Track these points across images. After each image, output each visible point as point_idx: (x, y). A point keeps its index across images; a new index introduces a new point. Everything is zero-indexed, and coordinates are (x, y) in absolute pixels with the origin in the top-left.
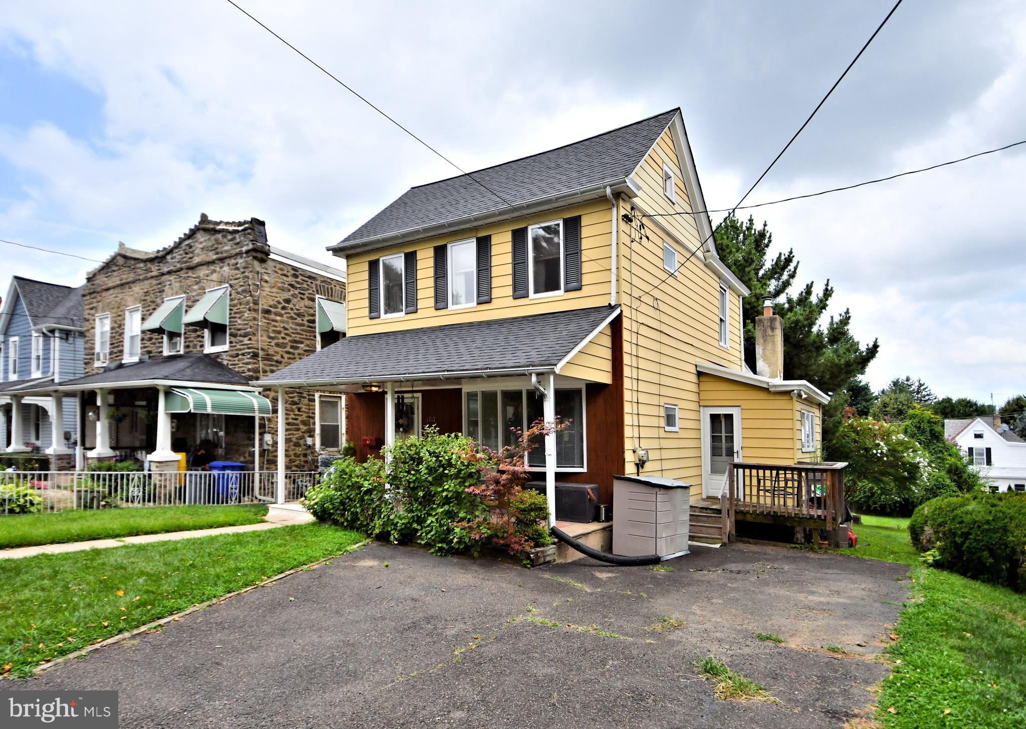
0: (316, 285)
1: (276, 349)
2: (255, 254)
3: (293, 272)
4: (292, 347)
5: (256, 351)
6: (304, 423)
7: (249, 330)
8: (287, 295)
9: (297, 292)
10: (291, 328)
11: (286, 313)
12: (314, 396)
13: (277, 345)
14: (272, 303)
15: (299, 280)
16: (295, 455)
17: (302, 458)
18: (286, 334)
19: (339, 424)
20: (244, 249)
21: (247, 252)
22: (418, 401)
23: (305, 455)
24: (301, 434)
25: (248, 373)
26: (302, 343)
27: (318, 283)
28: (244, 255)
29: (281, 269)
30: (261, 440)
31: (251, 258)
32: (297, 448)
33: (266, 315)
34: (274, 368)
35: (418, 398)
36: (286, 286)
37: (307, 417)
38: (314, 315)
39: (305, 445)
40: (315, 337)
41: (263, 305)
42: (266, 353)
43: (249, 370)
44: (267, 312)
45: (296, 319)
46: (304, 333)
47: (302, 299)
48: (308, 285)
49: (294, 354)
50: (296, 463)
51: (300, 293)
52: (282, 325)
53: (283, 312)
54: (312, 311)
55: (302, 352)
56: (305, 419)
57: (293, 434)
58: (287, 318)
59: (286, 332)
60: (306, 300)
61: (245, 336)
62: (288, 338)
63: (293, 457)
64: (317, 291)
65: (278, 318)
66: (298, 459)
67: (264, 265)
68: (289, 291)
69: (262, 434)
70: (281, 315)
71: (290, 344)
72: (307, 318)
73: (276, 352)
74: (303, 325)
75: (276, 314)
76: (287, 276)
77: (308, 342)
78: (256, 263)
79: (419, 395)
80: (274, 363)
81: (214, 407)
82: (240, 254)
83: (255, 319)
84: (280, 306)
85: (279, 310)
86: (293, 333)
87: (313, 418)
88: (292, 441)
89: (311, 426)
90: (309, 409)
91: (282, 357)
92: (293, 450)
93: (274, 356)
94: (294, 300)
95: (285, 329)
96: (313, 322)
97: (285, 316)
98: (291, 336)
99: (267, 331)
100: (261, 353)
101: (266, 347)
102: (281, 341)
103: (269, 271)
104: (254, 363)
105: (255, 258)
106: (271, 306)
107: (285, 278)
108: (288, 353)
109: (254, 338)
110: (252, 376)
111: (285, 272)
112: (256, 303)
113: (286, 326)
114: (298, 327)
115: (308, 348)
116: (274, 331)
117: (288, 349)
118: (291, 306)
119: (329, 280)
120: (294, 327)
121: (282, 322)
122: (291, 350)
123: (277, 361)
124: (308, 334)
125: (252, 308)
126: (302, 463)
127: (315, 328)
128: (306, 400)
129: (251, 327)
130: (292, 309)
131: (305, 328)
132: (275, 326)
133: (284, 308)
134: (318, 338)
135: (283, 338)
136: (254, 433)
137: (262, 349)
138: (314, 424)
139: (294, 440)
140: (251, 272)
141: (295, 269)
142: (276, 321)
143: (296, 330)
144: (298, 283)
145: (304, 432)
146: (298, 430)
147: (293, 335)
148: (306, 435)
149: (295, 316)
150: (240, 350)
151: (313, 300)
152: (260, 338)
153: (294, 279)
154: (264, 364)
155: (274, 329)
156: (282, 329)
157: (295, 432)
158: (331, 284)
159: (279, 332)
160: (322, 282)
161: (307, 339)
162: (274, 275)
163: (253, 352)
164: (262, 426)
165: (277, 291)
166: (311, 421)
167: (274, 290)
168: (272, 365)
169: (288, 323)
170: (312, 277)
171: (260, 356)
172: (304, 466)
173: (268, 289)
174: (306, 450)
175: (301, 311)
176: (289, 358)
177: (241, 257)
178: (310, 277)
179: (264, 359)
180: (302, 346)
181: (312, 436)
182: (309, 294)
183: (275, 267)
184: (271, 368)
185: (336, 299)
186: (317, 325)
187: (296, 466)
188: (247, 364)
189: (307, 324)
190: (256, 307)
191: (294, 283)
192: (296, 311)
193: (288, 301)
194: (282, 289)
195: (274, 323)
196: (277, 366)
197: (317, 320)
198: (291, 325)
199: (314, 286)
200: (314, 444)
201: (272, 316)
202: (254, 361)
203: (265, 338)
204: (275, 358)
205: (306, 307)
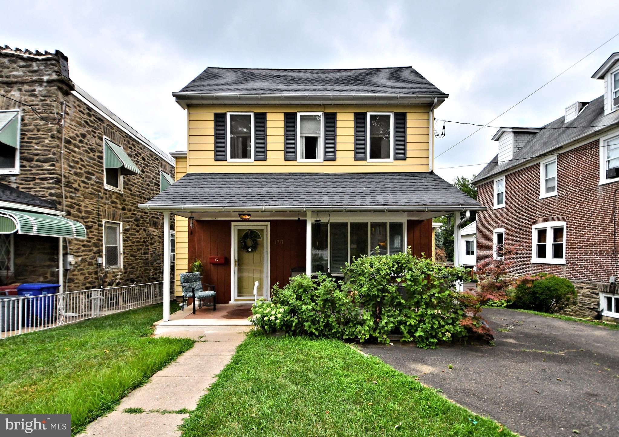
0: (104, 127)
1: (75, 177)
2: (60, 85)
3: (88, 111)
4: (87, 178)
5: (59, 177)
6: (96, 245)
7: (51, 156)
8: (83, 130)
9: (90, 129)
10: (86, 160)
11: (83, 146)
12: (102, 221)
13: (76, 174)
14: (72, 135)
15: (92, 119)
16: (90, 273)
17: (93, 275)
18: (82, 165)
19: (118, 246)
20: (45, 78)
21: (49, 82)
22: (267, 228)
23: (96, 273)
24: (93, 254)
25: (50, 198)
26: (94, 175)
27: (105, 125)
28: (45, 84)
29: (79, 106)
30: (65, 260)
31: (55, 88)
32: (90, 267)
33: (67, 145)
34: (73, 195)
35: (267, 226)
36: (83, 122)
37: (97, 240)
38: (102, 152)
39: (97, 264)
40: (103, 171)
41: (65, 135)
42: (67, 180)
43: (51, 195)
44: (68, 142)
45: (89, 153)
46: (95, 167)
47: (94, 137)
48: (98, 125)
49: (88, 184)
50: (89, 280)
51: (93, 131)
52: (79, 157)
53: (80, 145)
54: (100, 149)
55: (94, 183)
56: (96, 241)
57: (87, 255)
58: (84, 151)
59: (82, 163)
60: (97, 138)
61: (45, 161)
62: (84, 169)
63: (87, 275)
64: (105, 132)
65: (76, 150)
66: (90, 276)
67: (66, 98)
68: (85, 127)
69: (65, 255)
70: (79, 147)
71: (85, 175)
72: (97, 154)
73: (75, 181)
74: (94, 159)
75: (75, 146)
76: (83, 113)
77: (98, 175)
78: (60, 95)
79: (269, 224)
80: (73, 190)
81: (39, 228)
82: (40, 82)
83: (58, 146)
84: (78, 139)
85: (77, 142)
86: (88, 165)
87: (101, 241)
88: (86, 261)
89: (100, 248)
90: (99, 233)
91: (79, 186)
92: (88, 269)
93: (73, 183)
94: (89, 136)
95: (82, 161)
96: (101, 158)
97: (82, 149)
98: (86, 168)
99: (68, 160)
100: (63, 180)
101: (67, 175)
102: (79, 171)
103: (70, 105)
104: (58, 189)
105: (60, 89)
106: (71, 138)
107: (82, 115)
108: (84, 182)
109: (57, 165)
110: (55, 200)
111: (82, 109)
112: (59, 132)
113: (84, 159)
114: (91, 161)
115: (98, 180)
116: (73, 160)
117: (83, 179)
118: (86, 141)
119: (112, 125)
120: (88, 159)
121: (80, 154)
122: (86, 180)
123: (76, 189)
124: (98, 168)
125: (56, 135)
126: (94, 280)
127: (102, 163)
128: (97, 225)
129: (54, 154)
130: (87, 144)
131: (96, 162)
132: (73, 156)
133: (81, 141)
134: (105, 173)
135: (80, 169)
136: (58, 254)
137: (65, 177)
138: (102, 246)
139: (88, 260)
140: (55, 101)
141: (89, 109)
142: (75, 152)
143: (89, 162)
144: (91, 121)
145: (94, 253)
146: (90, 251)
147: (88, 167)
148: (97, 255)
149: (89, 151)
150: (38, 174)
151: (101, 139)
152: (63, 166)
153: (89, 118)
154: (65, 191)
155: (73, 159)
156: (79, 160)
157: (89, 253)
158: (113, 129)
159: (77, 163)
160: (108, 125)
161: (97, 172)
162: (74, 110)
163: (57, 178)
164: (65, 248)
165: (76, 124)
166: (101, 243)
167: (73, 123)
168: (71, 192)
169: (83, 155)
170: (101, 120)
171: (63, 182)
172: (95, 282)
173: (68, 121)
174: (97, 268)
175: (93, 147)
176: (84, 187)
177: (41, 85)
178: (100, 119)
179: (66, 186)
180: (93, 177)
181: (101, 256)
182: (99, 133)
183: (75, 102)
184: (71, 194)
185: (117, 142)
186: (104, 161)
187: (89, 283)
188: (49, 188)
189: (97, 159)
190: (60, 135)
191: (88, 121)
192: (89, 146)
193: (84, 136)
194: (80, 124)
195: (73, 153)
196: (75, 193)
197: (104, 157)
198: (86, 158)
199: (102, 127)
200: (102, 263)
201: (72, 147)
202: (58, 186)
203: (66, 166)
204: (74, 186)
205: (97, 144)
